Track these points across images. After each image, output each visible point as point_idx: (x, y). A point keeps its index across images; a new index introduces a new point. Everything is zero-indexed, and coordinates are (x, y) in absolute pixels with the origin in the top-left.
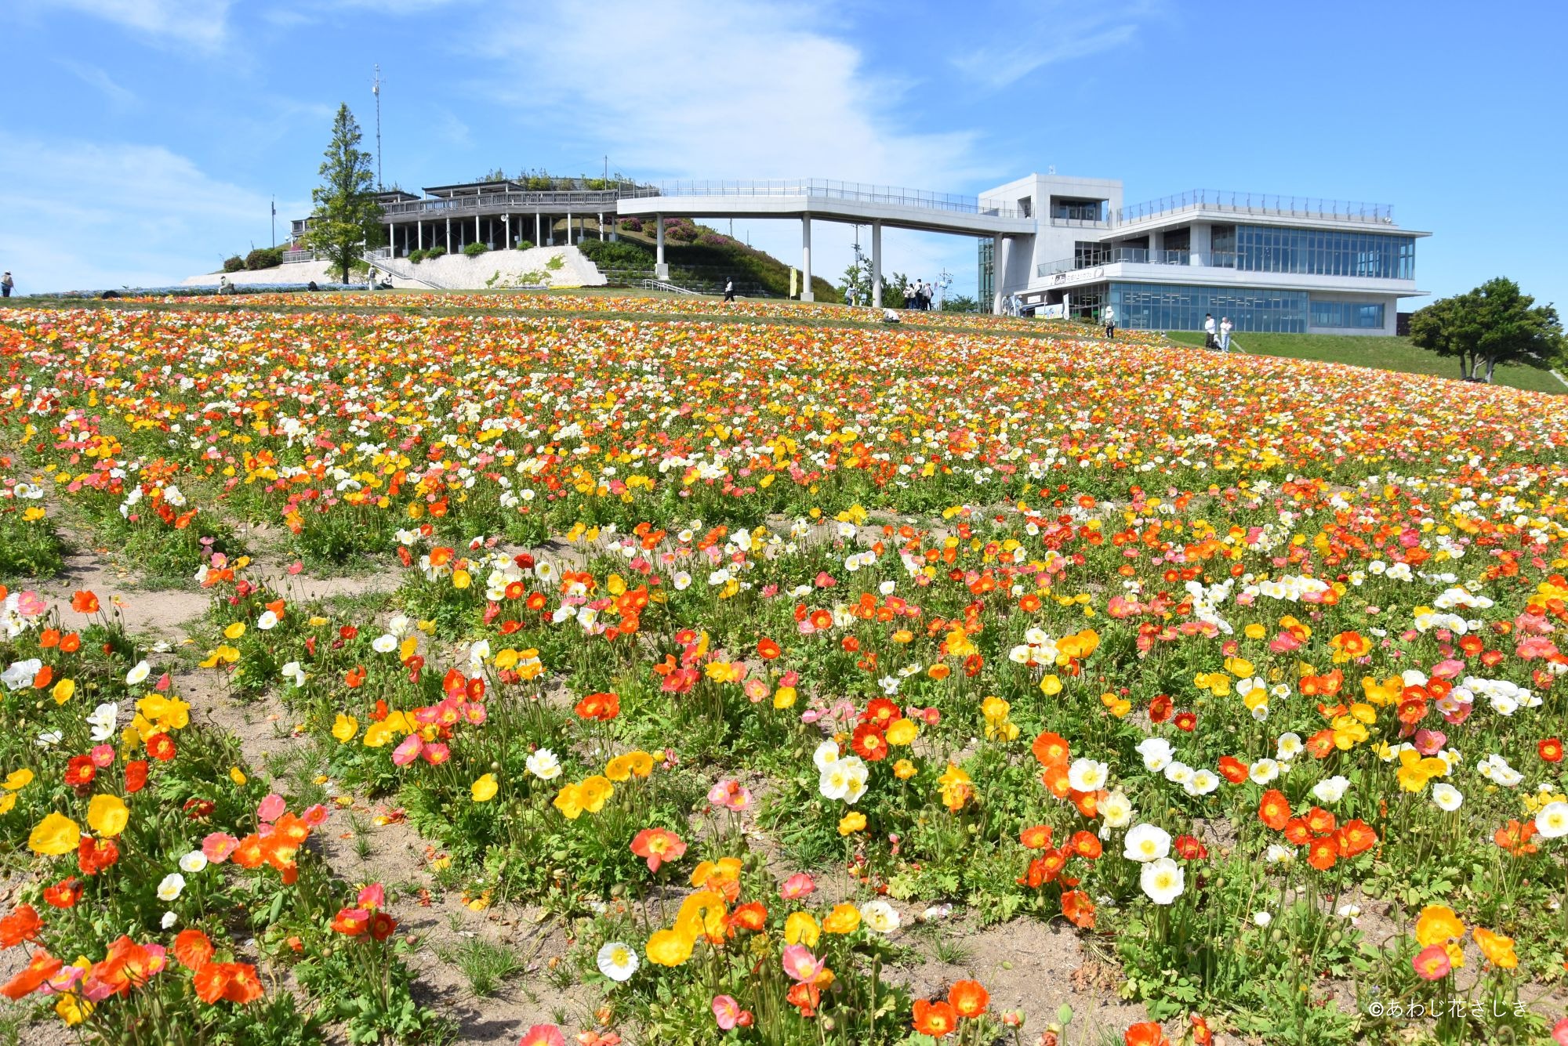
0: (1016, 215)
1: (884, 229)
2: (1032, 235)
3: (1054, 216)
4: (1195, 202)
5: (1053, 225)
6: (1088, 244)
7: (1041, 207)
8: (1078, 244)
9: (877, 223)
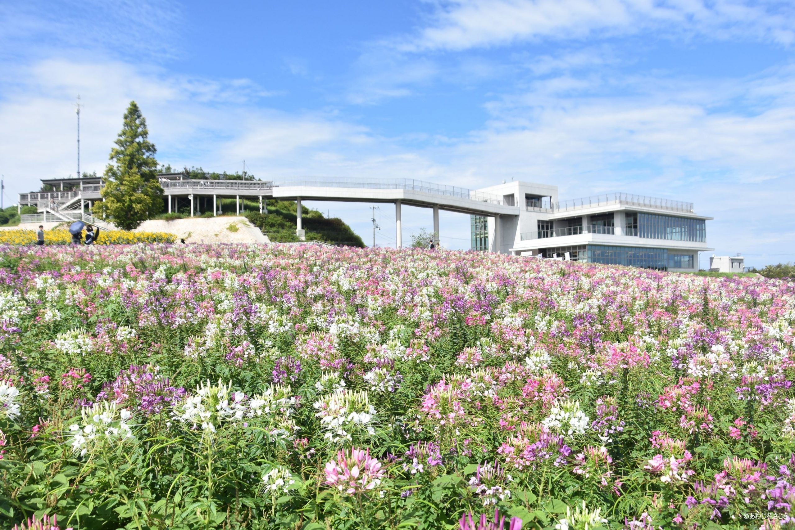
0: (502, 203)
1: (440, 211)
2: (517, 216)
3: (528, 205)
4: (616, 199)
5: (527, 210)
6: (543, 222)
7: (520, 199)
8: (539, 221)
9: (436, 207)
